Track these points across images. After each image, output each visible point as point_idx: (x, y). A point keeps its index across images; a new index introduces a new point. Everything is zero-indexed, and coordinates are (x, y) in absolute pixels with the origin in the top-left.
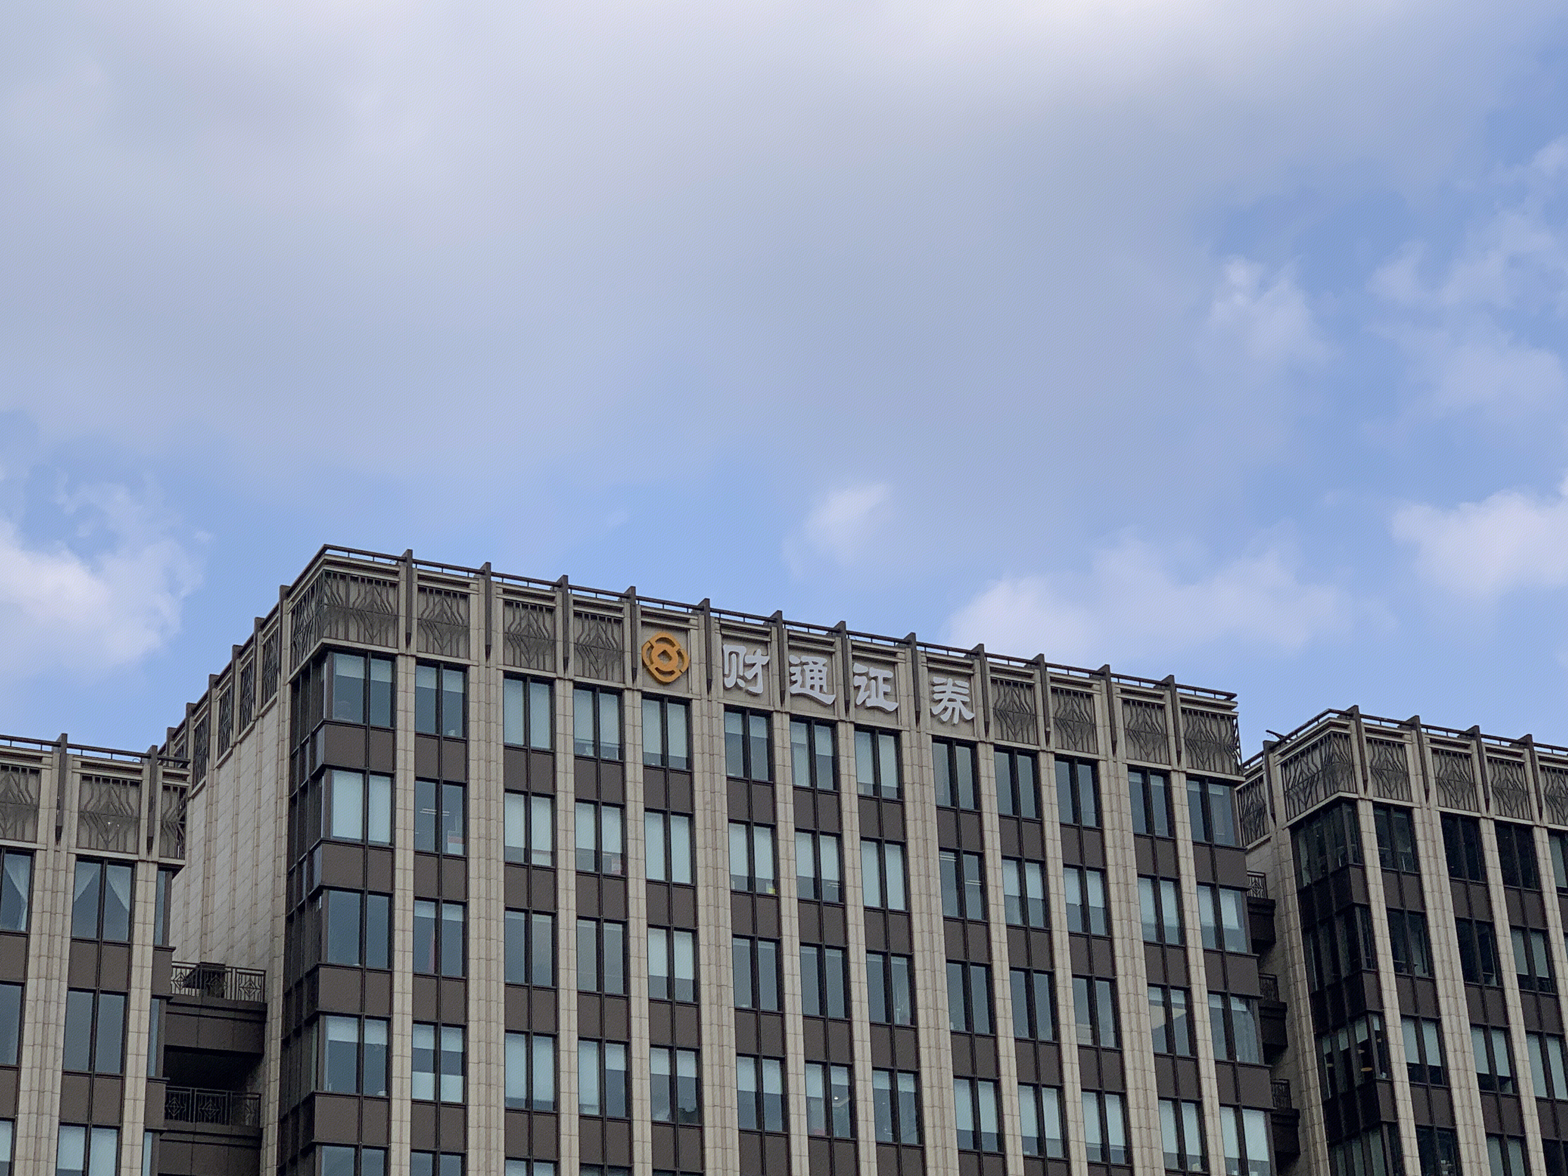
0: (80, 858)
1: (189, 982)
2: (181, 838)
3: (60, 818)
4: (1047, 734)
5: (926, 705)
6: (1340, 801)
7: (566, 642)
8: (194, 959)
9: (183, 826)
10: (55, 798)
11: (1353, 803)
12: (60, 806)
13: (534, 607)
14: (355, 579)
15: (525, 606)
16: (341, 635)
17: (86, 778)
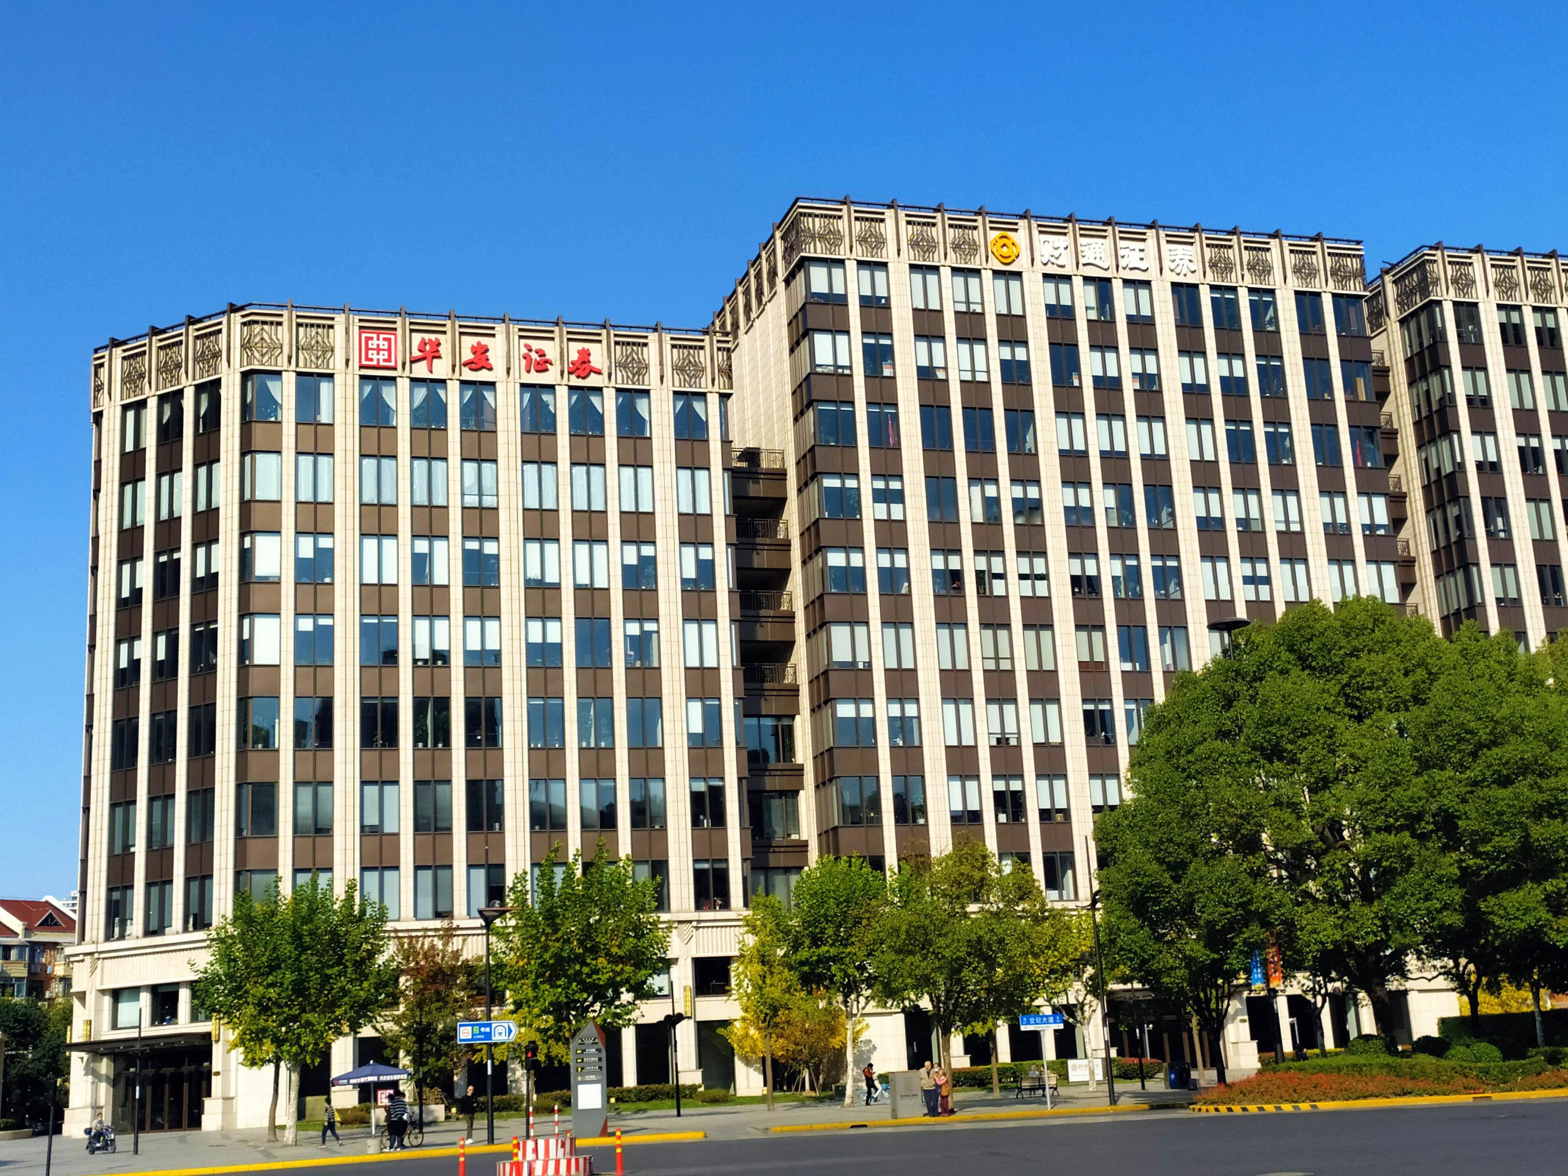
0: (676, 393)
1: (740, 459)
2: (730, 378)
3: (662, 370)
4: (1243, 276)
5: (1166, 264)
6: (1432, 301)
7: (945, 243)
8: (743, 446)
9: (731, 370)
10: (658, 359)
11: (1439, 303)
12: (661, 363)
13: (924, 224)
14: (817, 216)
15: (919, 224)
16: (812, 250)
17: (674, 346)
